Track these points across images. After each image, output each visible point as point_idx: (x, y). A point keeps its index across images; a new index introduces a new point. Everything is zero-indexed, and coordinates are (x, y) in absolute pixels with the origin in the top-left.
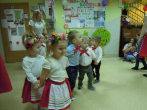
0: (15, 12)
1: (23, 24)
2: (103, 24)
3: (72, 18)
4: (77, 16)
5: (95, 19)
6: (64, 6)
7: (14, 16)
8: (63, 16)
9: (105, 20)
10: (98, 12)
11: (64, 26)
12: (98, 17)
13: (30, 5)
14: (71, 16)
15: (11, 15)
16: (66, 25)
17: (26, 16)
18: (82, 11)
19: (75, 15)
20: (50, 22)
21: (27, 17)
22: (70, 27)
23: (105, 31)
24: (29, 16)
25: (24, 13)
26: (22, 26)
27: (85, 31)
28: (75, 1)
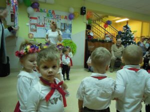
2: (69, 36)
3: (38, 27)
4: (44, 26)
5: (62, 30)
6: (29, 14)
8: (28, 24)
9: (71, 32)
10: (65, 24)
11: (29, 35)
12: (65, 29)
14: (36, 25)
16: (30, 33)
18: (48, 22)
19: (41, 24)
22: (34, 36)
23: (71, 43)
28: (42, 11)
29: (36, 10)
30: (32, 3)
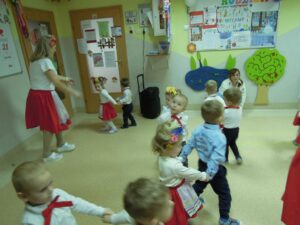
1: (112, 46)
2: (271, 40)
3: (204, 30)
4: (215, 26)
5: (253, 29)
6: (188, 7)
7: (97, 32)
8: (187, 27)
9: (275, 30)
10: (261, 13)
11: (188, 47)
12: (260, 25)
13: (125, 9)
14: (202, 27)
15: (93, 30)
16: (191, 44)
17: (118, 32)
18: (225, 16)
20: (161, 43)
21: (119, 34)
23: (273, 54)
24: (123, 31)
25: (115, 26)
26: (111, 50)
27: (230, 56)
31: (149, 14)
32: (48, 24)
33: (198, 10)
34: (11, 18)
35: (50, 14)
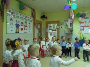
0: (53, 25)
1: (56, 31)
3: (84, 28)
4: (89, 26)
6: (79, 21)
7: (52, 27)
8: (79, 26)
11: (79, 33)
13: (60, 22)
15: (51, 27)
17: (58, 27)
19: (87, 26)
20: (70, 30)
22: (82, 33)
24: (59, 27)
25: (57, 26)
26: (55, 32)
28: (87, 18)
29: (84, 18)
30: (81, 15)
31: (67, 23)
32: (40, 24)
33: (83, 22)
34: (33, 21)
35: (41, 22)
